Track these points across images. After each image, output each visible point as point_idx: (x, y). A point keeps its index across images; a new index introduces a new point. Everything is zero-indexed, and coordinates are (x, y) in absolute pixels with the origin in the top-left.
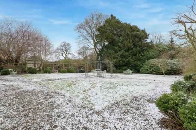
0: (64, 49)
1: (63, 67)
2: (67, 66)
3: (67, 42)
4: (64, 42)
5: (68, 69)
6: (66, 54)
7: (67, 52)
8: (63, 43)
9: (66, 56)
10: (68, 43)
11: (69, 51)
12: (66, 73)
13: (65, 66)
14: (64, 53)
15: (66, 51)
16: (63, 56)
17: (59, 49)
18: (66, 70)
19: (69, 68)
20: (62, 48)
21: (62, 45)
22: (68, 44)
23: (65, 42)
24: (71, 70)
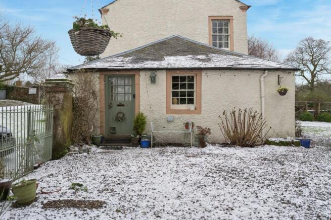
0: (307, 57)
1: (305, 109)
2: (314, 106)
3: (317, 38)
4: (307, 40)
5: (316, 113)
6: (312, 73)
7: (315, 66)
8: (306, 43)
9: (313, 76)
10: (321, 41)
11: (321, 62)
12: (311, 121)
13: (310, 106)
14: (306, 69)
15: (312, 62)
16: (304, 76)
17: (293, 60)
18: (312, 115)
19: (319, 111)
20: (300, 56)
21: (301, 49)
22: (320, 44)
23: (310, 40)
24: (323, 115)
